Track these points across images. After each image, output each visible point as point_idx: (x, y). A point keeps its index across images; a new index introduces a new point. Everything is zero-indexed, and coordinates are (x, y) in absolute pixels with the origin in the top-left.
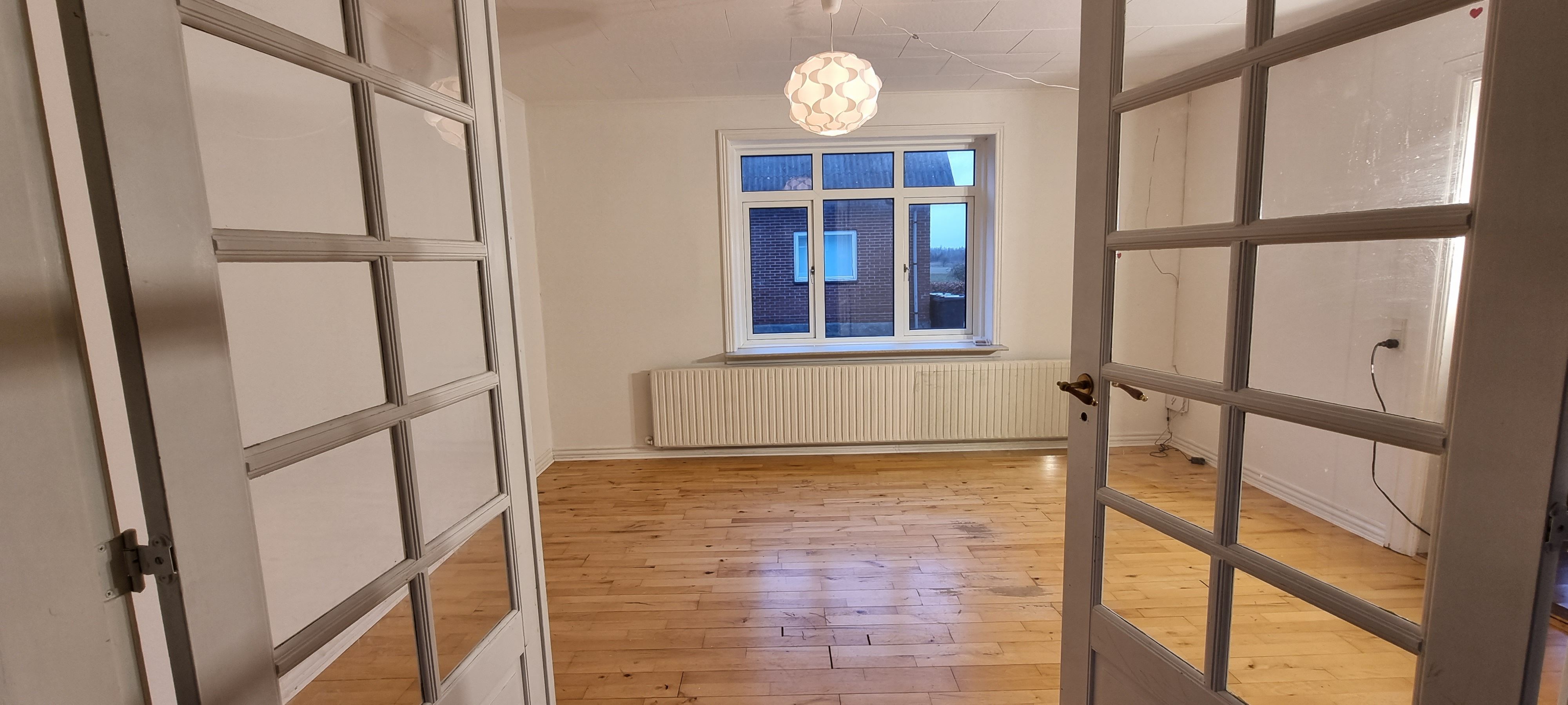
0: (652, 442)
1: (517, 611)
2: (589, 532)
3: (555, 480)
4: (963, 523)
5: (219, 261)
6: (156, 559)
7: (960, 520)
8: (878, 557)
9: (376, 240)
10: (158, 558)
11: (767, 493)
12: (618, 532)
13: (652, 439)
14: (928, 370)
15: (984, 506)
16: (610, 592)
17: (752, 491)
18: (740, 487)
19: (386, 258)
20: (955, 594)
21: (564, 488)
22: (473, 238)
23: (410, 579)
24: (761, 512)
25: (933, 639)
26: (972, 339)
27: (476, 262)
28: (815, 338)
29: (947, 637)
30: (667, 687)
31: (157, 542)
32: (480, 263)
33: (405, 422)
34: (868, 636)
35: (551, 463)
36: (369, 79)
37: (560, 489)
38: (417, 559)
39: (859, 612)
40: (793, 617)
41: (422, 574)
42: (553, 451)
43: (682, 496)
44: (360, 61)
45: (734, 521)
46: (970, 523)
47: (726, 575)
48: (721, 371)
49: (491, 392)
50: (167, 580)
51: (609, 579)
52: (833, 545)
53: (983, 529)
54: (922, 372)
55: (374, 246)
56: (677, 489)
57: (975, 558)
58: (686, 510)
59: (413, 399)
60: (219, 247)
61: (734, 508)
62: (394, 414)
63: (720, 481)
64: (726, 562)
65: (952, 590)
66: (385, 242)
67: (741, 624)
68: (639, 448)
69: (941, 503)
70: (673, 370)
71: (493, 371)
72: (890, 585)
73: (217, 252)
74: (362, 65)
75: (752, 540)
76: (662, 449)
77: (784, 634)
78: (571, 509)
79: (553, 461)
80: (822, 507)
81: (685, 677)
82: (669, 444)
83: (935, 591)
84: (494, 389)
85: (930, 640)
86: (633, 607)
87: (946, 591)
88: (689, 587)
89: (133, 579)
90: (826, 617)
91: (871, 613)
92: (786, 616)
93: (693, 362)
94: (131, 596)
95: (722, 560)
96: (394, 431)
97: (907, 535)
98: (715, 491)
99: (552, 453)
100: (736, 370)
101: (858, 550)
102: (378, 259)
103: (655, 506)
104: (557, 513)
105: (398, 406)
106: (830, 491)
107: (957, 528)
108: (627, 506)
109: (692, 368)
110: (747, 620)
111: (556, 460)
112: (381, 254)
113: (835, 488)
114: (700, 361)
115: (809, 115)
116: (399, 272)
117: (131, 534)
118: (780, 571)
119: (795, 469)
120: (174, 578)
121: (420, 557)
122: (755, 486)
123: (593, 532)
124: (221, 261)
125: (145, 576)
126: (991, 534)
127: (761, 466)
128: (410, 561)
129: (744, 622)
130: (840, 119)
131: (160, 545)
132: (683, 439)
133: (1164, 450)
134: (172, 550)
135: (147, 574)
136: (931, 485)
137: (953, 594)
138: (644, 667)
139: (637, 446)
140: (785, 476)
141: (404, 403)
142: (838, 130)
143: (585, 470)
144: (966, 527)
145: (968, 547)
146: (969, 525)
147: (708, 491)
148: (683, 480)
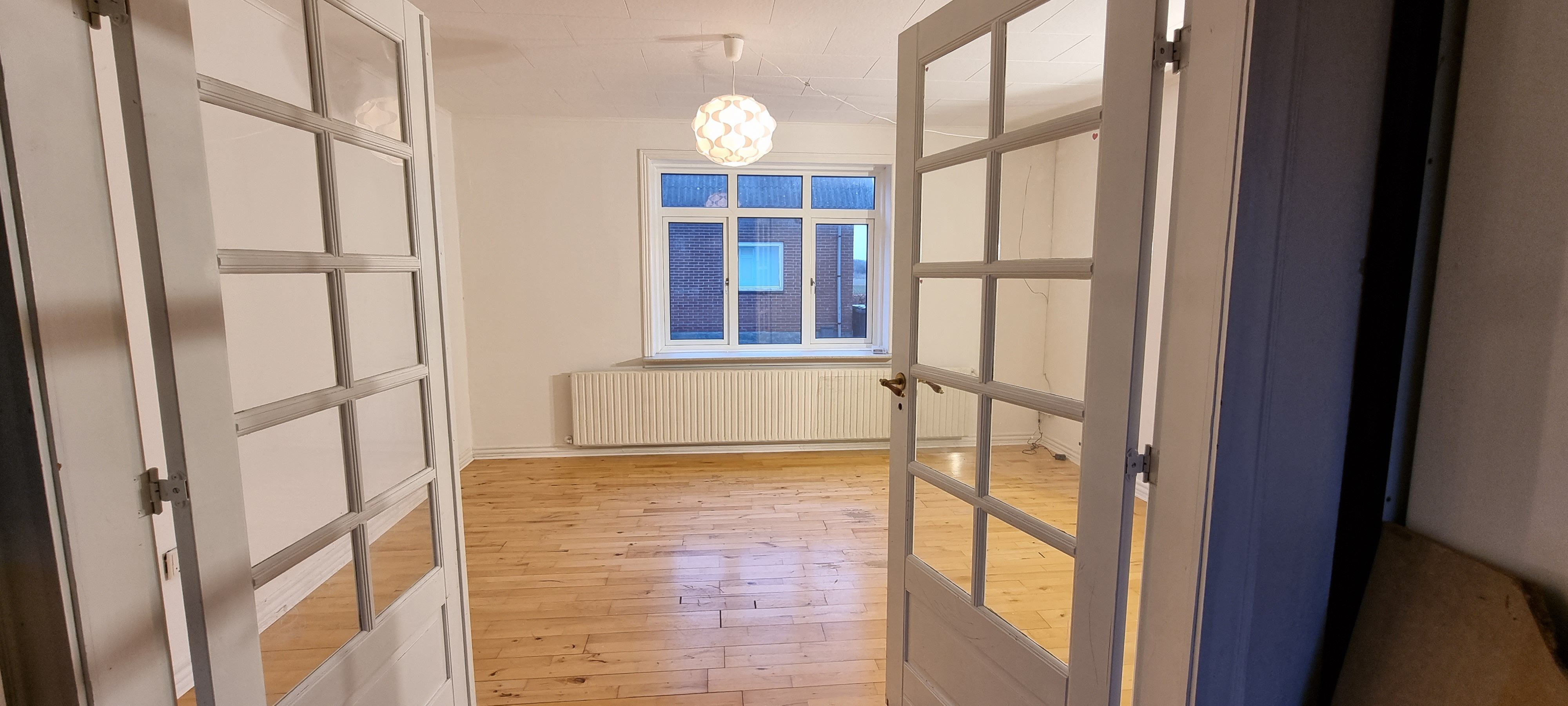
0: (571, 441)
1: (440, 567)
2: (507, 522)
3: (475, 477)
4: (851, 510)
5: (221, 273)
6: (173, 490)
7: (849, 508)
8: (772, 539)
9: (332, 256)
10: (175, 489)
11: (678, 487)
12: (535, 522)
13: (571, 438)
14: (830, 376)
15: (872, 496)
16: (525, 572)
17: (665, 485)
18: (655, 481)
19: (340, 271)
20: (835, 567)
21: (483, 484)
22: (409, 253)
23: (353, 528)
24: (672, 502)
25: (810, 602)
26: (871, 348)
27: (410, 273)
28: (729, 344)
29: (822, 600)
30: (574, 647)
31: (175, 477)
32: (414, 274)
33: (351, 401)
34: (755, 602)
35: (471, 462)
36: (330, 130)
37: (479, 484)
38: (359, 513)
39: (749, 583)
40: (692, 589)
41: (363, 525)
42: (473, 449)
43: (599, 490)
44: (324, 117)
45: (645, 511)
46: (857, 510)
47: (635, 556)
48: (639, 374)
49: (421, 381)
50: (182, 504)
51: (524, 561)
52: (734, 530)
53: (867, 515)
54: (825, 377)
55: (330, 261)
56: (595, 483)
57: (857, 538)
58: (601, 502)
59: (358, 383)
60: (222, 263)
61: (646, 500)
62: (342, 394)
63: (635, 477)
64: (634, 545)
65: (832, 564)
66: (339, 258)
67: (645, 595)
68: (558, 447)
69: (836, 494)
70: (593, 373)
71: (423, 364)
72: (780, 561)
73: (220, 267)
74: (325, 119)
75: (661, 527)
76: (581, 447)
77: (682, 602)
78: (490, 503)
79: (473, 459)
80: (728, 498)
81: (589, 639)
82: (588, 443)
83: (818, 565)
84: (424, 379)
85: (807, 603)
86: (545, 585)
87: (827, 565)
88: (600, 567)
89: (155, 504)
90: (721, 588)
91: (760, 584)
92: (685, 588)
93: (612, 366)
94: (152, 516)
95: (631, 544)
96: (342, 408)
97: (800, 521)
98: (631, 485)
99: (472, 452)
100: (653, 374)
101: (756, 533)
102: (333, 272)
103: (574, 499)
104: (476, 506)
105: (347, 388)
106: (737, 485)
107: (846, 515)
108: (545, 500)
109: (611, 371)
110: (650, 592)
111: (476, 458)
112: (335, 267)
113: (742, 482)
114: (618, 365)
115: (712, 149)
116: (351, 282)
117: (155, 471)
118: (684, 552)
119: (707, 466)
120: (186, 503)
121: (361, 511)
122: (669, 481)
123: (510, 522)
124: (222, 273)
125: (163, 502)
126: (874, 519)
127: (675, 463)
128: (353, 514)
129: (647, 593)
130: (739, 153)
131: (178, 479)
132: (601, 438)
133: (1035, 448)
134: (186, 482)
135: (165, 500)
136: (827, 480)
137: (833, 567)
138: (554, 632)
139: (556, 445)
140: (696, 471)
141: (351, 386)
142: (738, 163)
143: (505, 467)
144: (854, 513)
145: (852, 530)
146: (857, 512)
147: (624, 486)
148: (601, 476)
